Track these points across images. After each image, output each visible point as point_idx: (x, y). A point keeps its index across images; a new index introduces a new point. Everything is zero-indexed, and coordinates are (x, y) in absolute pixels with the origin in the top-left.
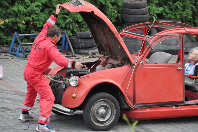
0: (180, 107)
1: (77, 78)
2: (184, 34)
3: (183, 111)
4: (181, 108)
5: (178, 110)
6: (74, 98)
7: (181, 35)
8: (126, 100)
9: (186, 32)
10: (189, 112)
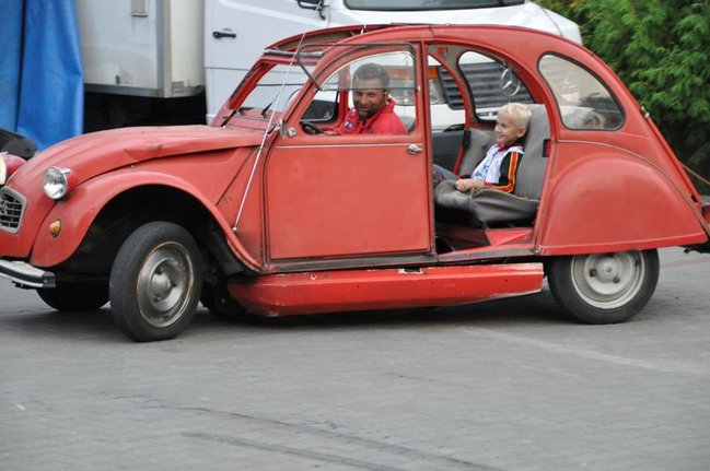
0: (421, 272)
1: (62, 172)
2: (428, 43)
3: (433, 282)
4: (425, 274)
5: (415, 279)
6: (55, 234)
7: (416, 46)
8: (229, 243)
9: (434, 37)
10: (453, 285)
